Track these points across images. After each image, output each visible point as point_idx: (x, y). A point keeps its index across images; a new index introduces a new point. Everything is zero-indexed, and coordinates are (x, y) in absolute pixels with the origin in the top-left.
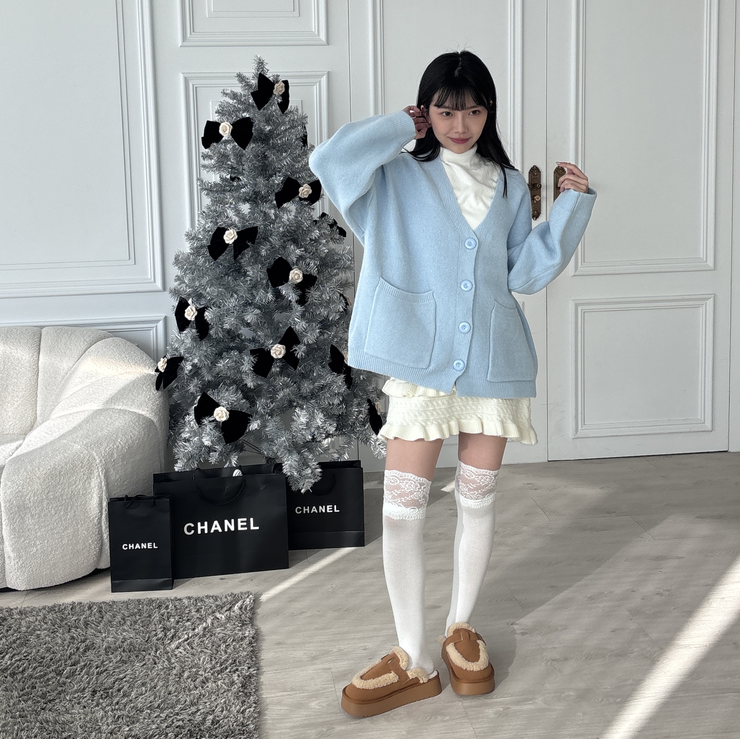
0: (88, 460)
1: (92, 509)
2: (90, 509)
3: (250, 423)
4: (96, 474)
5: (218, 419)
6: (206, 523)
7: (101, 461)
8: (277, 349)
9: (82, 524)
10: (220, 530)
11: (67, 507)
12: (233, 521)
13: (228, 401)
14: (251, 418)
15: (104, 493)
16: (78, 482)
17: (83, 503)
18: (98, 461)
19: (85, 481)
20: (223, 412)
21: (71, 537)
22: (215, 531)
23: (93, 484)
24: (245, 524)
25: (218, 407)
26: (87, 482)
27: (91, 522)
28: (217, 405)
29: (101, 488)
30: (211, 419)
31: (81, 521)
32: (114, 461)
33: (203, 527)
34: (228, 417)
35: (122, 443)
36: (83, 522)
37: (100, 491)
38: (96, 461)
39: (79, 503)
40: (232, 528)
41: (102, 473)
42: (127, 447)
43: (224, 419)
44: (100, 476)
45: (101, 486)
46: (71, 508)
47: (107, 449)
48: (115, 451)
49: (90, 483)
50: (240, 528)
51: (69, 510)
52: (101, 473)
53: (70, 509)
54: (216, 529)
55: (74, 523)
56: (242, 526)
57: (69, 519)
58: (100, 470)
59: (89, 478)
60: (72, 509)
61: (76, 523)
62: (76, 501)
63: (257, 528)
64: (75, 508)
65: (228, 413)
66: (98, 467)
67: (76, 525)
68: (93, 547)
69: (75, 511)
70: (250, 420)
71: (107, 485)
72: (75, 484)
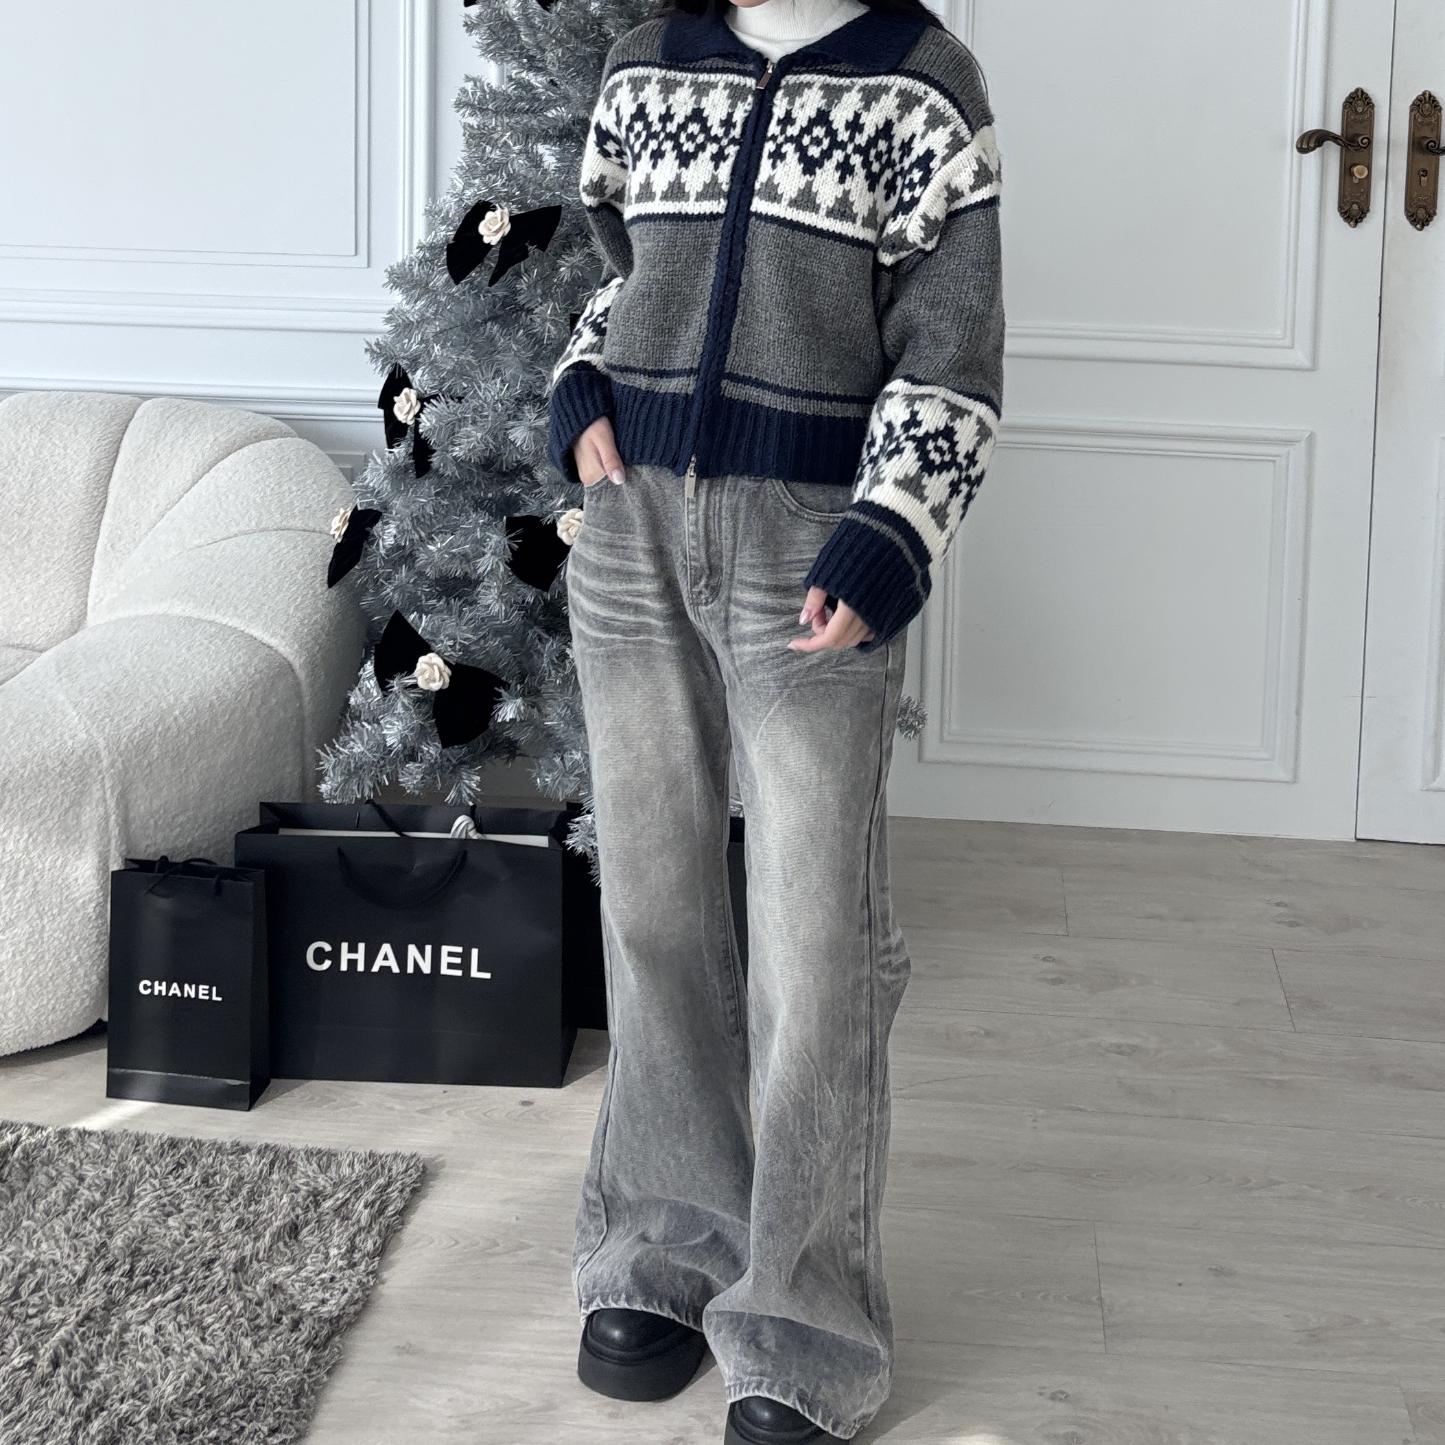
0: (81, 757)
1: (81, 881)
2: (76, 880)
3: (500, 702)
4: (97, 795)
5: (421, 684)
6: (362, 946)
7: (112, 765)
8: (571, 521)
9: (52, 915)
10: (396, 970)
11: (16, 872)
12: (428, 948)
13: (455, 639)
14: (502, 691)
15: (113, 842)
16: (48, 811)
17: (58, 863)
18: (105, 763)
19: (67, 811)
20: (436, 667)
21: (22, 946)
22: (382, 968)
23: (85, 819)
24: (458, 960)
25: (425, 654)
26: (71, 813)
27: (78, 911)
28: (426, 649)
29: (106, 829)
30: (408, 681)
31: (51, 909)
32: (149, 764)
33: (353, 956)
34: (448, 680)
35: (181, 720)
36: (55, 911)
37: (102, 839)
38: (101, 761)
39: (47, 864)
40: (426, 968)
41: (112, 793)
42: (193, 732)
43: (436, 686)
44: (105, 800)
45: (107, 827)
46: (27, 874)
47: (137, 734)
48: (157, 738)
49: (78, 816)
50: (444, 970)
51: (20, 878)
52: (109, 793)
53: (25, 876)
54: (386, 963)
55: (32, 911)
56: (451, 966)
57: (18, 902)
58: (108, 786)
59: (77, 803)
60: (30, 877)
61: (37, 912)
62: (39, 857)
63: (487, 976)
64: (36, 874)
65: (448, 671)
66: (103, 778)
67: (36, 916)
68: (81, 972)
69: (37, 883)
70: (500, 695)
71: (125, 823)
72: (40, 815)
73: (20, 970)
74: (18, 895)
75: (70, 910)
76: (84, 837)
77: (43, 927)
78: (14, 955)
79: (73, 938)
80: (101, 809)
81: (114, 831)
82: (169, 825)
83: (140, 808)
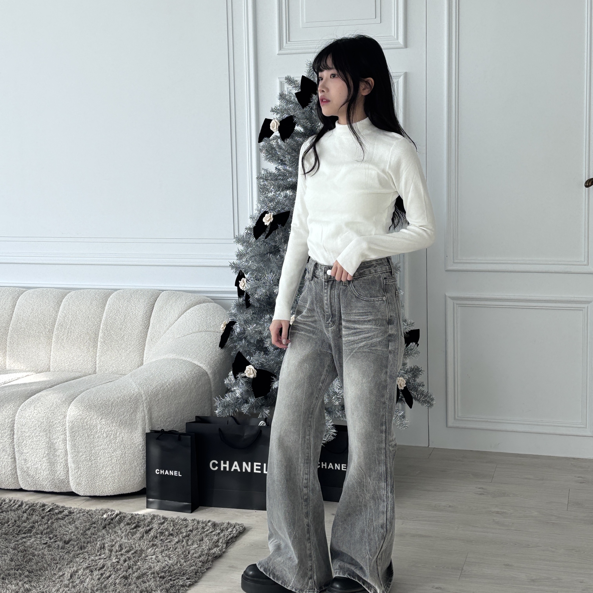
0: (136, 396)
1: (137, 437)
3: (274, 381)
5: (247, 376)
6: (228, 462)
7: (146, 399)
9: (128, 448)
10: (239, 470)
12: (250, 463)
13: (259, 361)
14: (273, 378)
15: (147, 424)
16: (126, 413)
17: (130, 431)
18: (144, 399)
19: (132, 414)
20: (252, 370)
21: (119, 458)
23: (138, 417)
24: (259, 468)
25: (248, 365)
27: (136, 447)
29: (145, 420)
30: (243, 375)
31: (128, 446)
32: (158, 400)
33: (225, 466)
34: (255, 375)
37: (143, 423)
38: (142, 398)
40: (249, 470)
43: (252, 376)
44: (144, 411)
47: (155, 390)
48: (161, 392)
49: (135, 416)
50: (255, 471)
52: (145, 408)
54: (236, 468)
55: (122, 446)
56: (257, 469)
57: (118, 443)
58: (145, 406)
61: (124, 447)
62: (124, 428)
65: (256, 372)
66: (143, 403)
73: (119, 466)
74: (117, 441)
75: (134, 447)
76: (137, 423)
77: (126, 452)
78: (116, 461)
79: (135, 456)
80: (143, 414)
81: (147, 421)
82: (165, 421)
83: (155, 415)
